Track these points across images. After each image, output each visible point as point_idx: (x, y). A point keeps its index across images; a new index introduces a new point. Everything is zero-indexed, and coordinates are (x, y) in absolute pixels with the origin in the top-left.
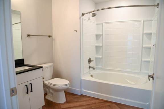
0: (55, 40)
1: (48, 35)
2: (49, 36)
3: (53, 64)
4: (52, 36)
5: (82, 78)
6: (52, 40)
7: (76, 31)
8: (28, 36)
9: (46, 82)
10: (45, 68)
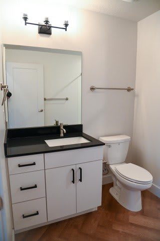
0: (138, 96)
1: (127, 88)
2: (129, 90)
3: (129, 138)
4: (133, 89)
6: (134, 95)
8: (92, 89)
9: (112, 167)
10: (114, 143)
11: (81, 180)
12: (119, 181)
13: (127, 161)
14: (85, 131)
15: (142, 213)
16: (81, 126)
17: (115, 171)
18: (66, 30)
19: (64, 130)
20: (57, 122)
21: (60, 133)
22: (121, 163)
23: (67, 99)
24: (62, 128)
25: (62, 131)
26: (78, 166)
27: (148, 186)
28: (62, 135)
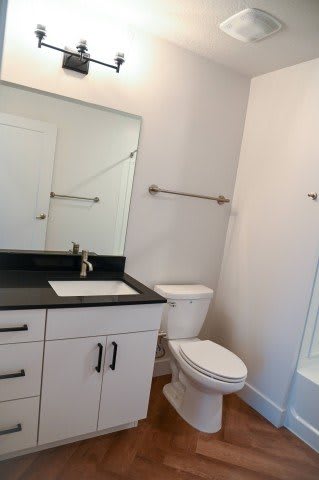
0: (236, 214)
1: (217, 197)
2: (221, 201)
3: (210, 291)
4: (228, 201)
5: (300, 371)
6: (229, 213)
7: (314, 197)
8: (153, 190)
9: (174, 345)
10: (182, 299)
11: (113, 367)
12: (184, 373)
13: (202, 336)
14: (129, 270)
15: (222, 436)
16: (122, 260)
17: (177, 352)
18: (118, 71)
19: (90, 265)
20: (76, 247)
21: (80, 270)
22: (191, 339)
23: (96, 200)
24: (85, 260)
25: (84, 266)
26: (112, 339)
27: (238, 387)
28: (84, 273)
